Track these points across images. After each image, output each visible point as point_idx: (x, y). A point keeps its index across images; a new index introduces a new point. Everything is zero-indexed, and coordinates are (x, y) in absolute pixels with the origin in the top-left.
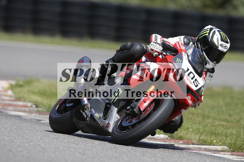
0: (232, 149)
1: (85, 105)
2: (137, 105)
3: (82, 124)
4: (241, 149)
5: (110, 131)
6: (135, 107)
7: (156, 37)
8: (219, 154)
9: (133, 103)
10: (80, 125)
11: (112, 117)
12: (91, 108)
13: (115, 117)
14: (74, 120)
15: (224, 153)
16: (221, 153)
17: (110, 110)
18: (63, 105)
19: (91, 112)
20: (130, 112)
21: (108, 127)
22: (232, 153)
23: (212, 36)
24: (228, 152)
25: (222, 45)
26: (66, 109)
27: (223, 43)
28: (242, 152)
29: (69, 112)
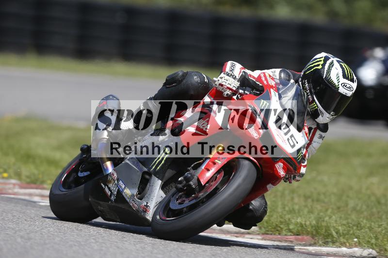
0: (263, 230)
1: (108, 174)
2: (194, 175)
3: (103, 206)
4: (278, 230)
5: (148, 218)
6: (192, 178)
7: (233, 66)
8: (244, 237)
9: (189, 171)
10: (99, 207)
11: (152, 195)
12: (118, 180)
13: (157, 195)
14: (90, 199)
15: (251, 236)
16: (247, 236)
17: (149, 184)
18: (74, 175)
19: (117, 186)
20: (184, 186)
21: (146, 211)
22: (265, 236)
23: (329, 69)
24: (258, 234)
25: (344, 85)
26: (78, 182)
27: (346, 81)
28: (279, 234)
29: (83, 186)
